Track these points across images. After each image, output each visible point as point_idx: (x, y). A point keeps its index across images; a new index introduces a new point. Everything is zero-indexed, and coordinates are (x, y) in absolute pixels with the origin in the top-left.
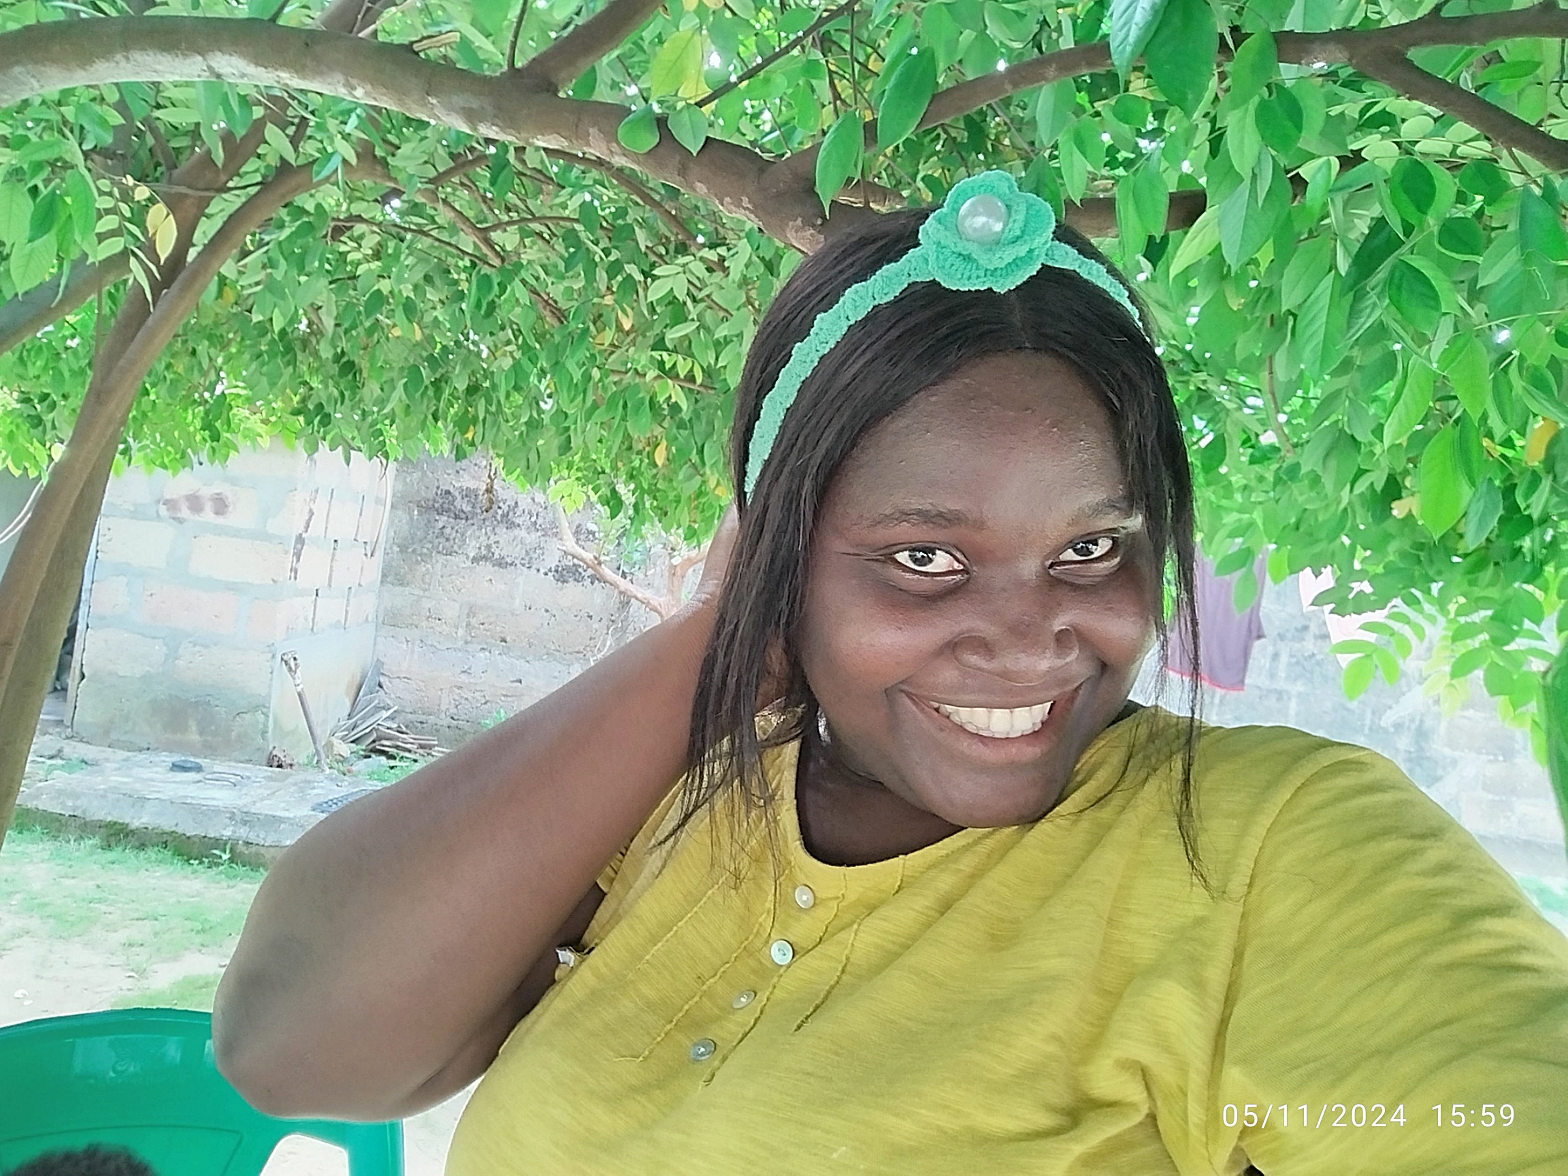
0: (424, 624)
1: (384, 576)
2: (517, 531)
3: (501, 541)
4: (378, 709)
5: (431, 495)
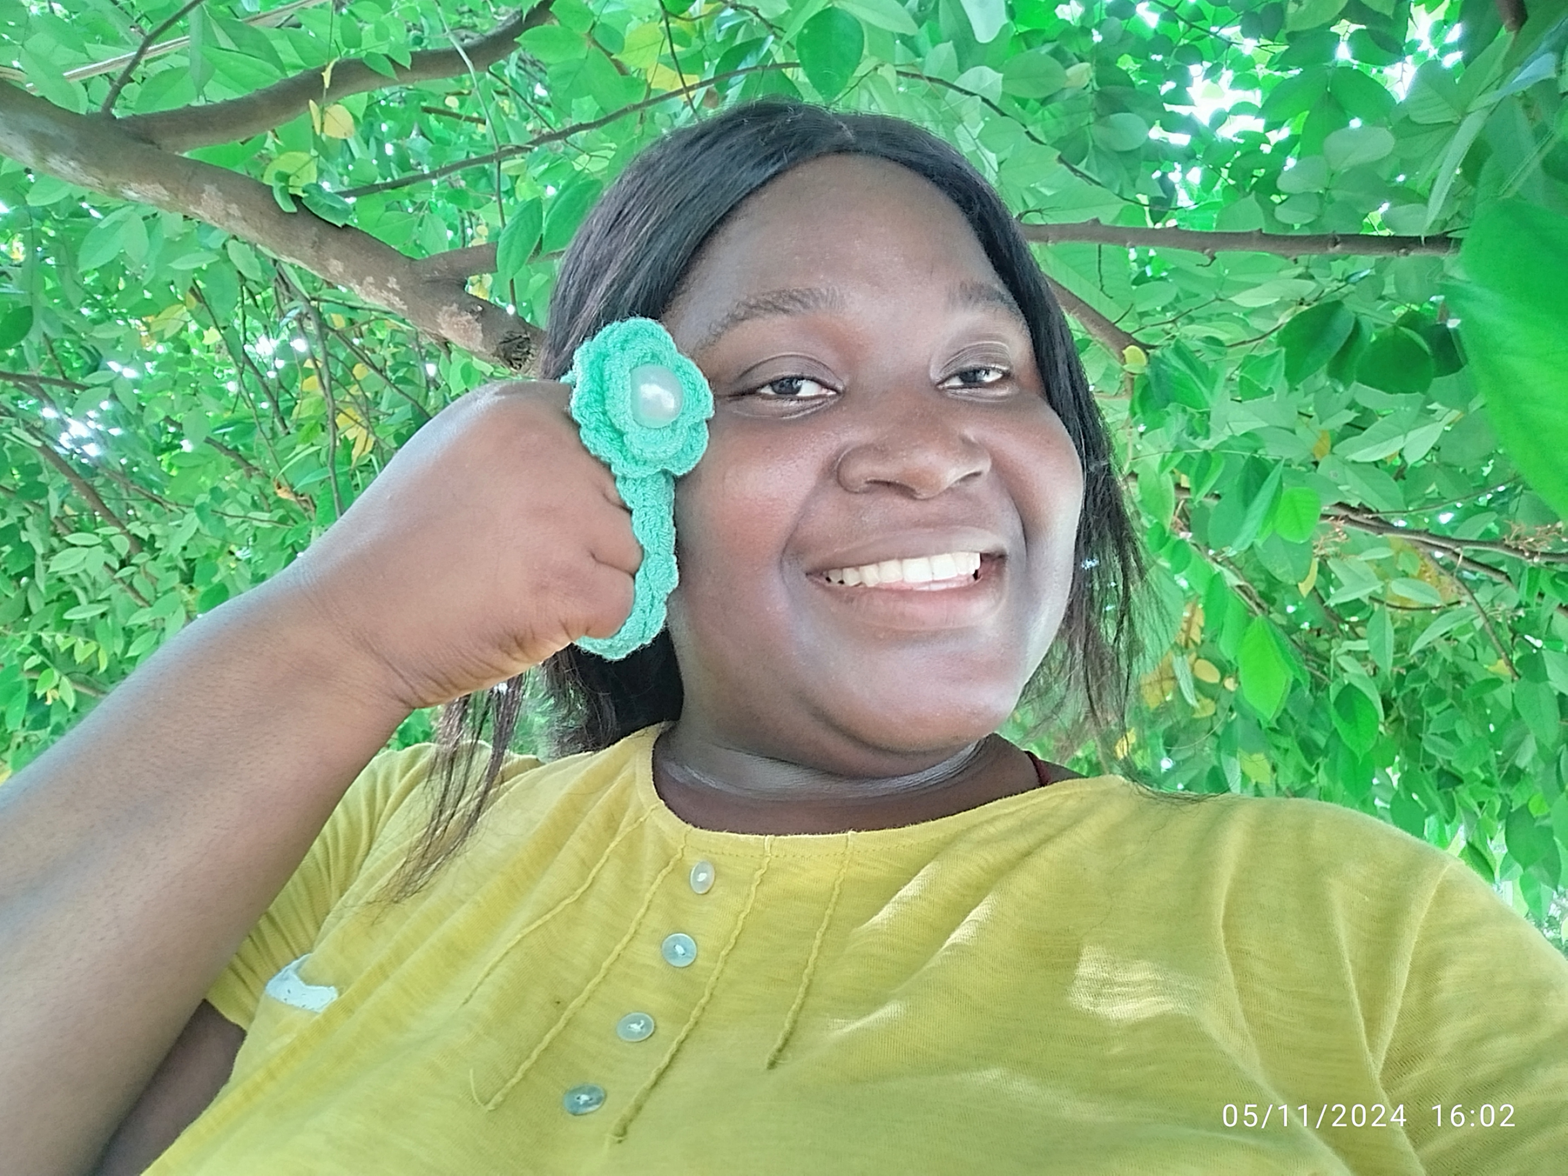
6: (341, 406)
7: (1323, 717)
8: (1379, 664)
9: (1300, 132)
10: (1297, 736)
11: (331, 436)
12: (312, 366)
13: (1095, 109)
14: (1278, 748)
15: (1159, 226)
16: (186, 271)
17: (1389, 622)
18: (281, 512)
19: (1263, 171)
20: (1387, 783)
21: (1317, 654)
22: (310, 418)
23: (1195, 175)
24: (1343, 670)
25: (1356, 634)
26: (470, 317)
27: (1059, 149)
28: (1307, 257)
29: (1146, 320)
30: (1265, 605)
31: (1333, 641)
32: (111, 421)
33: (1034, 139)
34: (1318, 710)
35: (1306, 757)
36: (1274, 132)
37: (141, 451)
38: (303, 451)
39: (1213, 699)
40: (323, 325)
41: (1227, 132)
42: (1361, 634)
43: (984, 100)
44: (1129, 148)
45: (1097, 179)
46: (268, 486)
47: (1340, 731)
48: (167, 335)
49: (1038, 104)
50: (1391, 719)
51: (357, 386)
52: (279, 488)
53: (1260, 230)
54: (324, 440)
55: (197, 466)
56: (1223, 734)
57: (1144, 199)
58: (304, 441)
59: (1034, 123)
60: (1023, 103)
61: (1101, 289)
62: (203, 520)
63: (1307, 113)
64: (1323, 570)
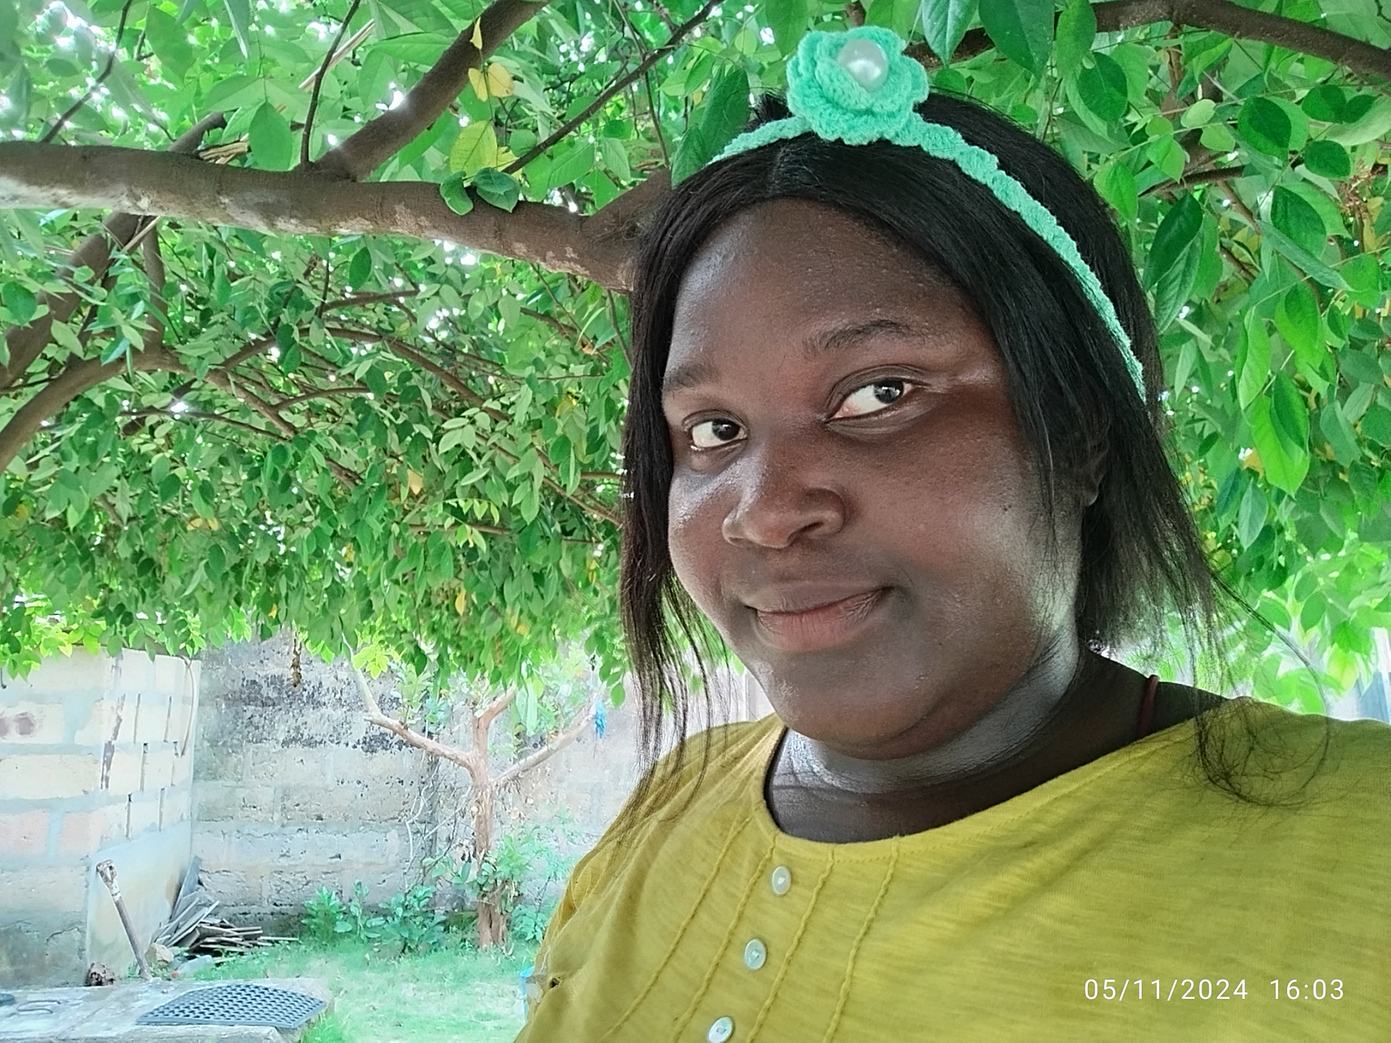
0: (239, 814)
1: (196, 772)
2: (323, 710)
3: (309, 721)
4: (199, 907)
5: (237, 686)
38: (593, 311)
52: (584, 346)
55: (523, 335)
58: (592, 300)
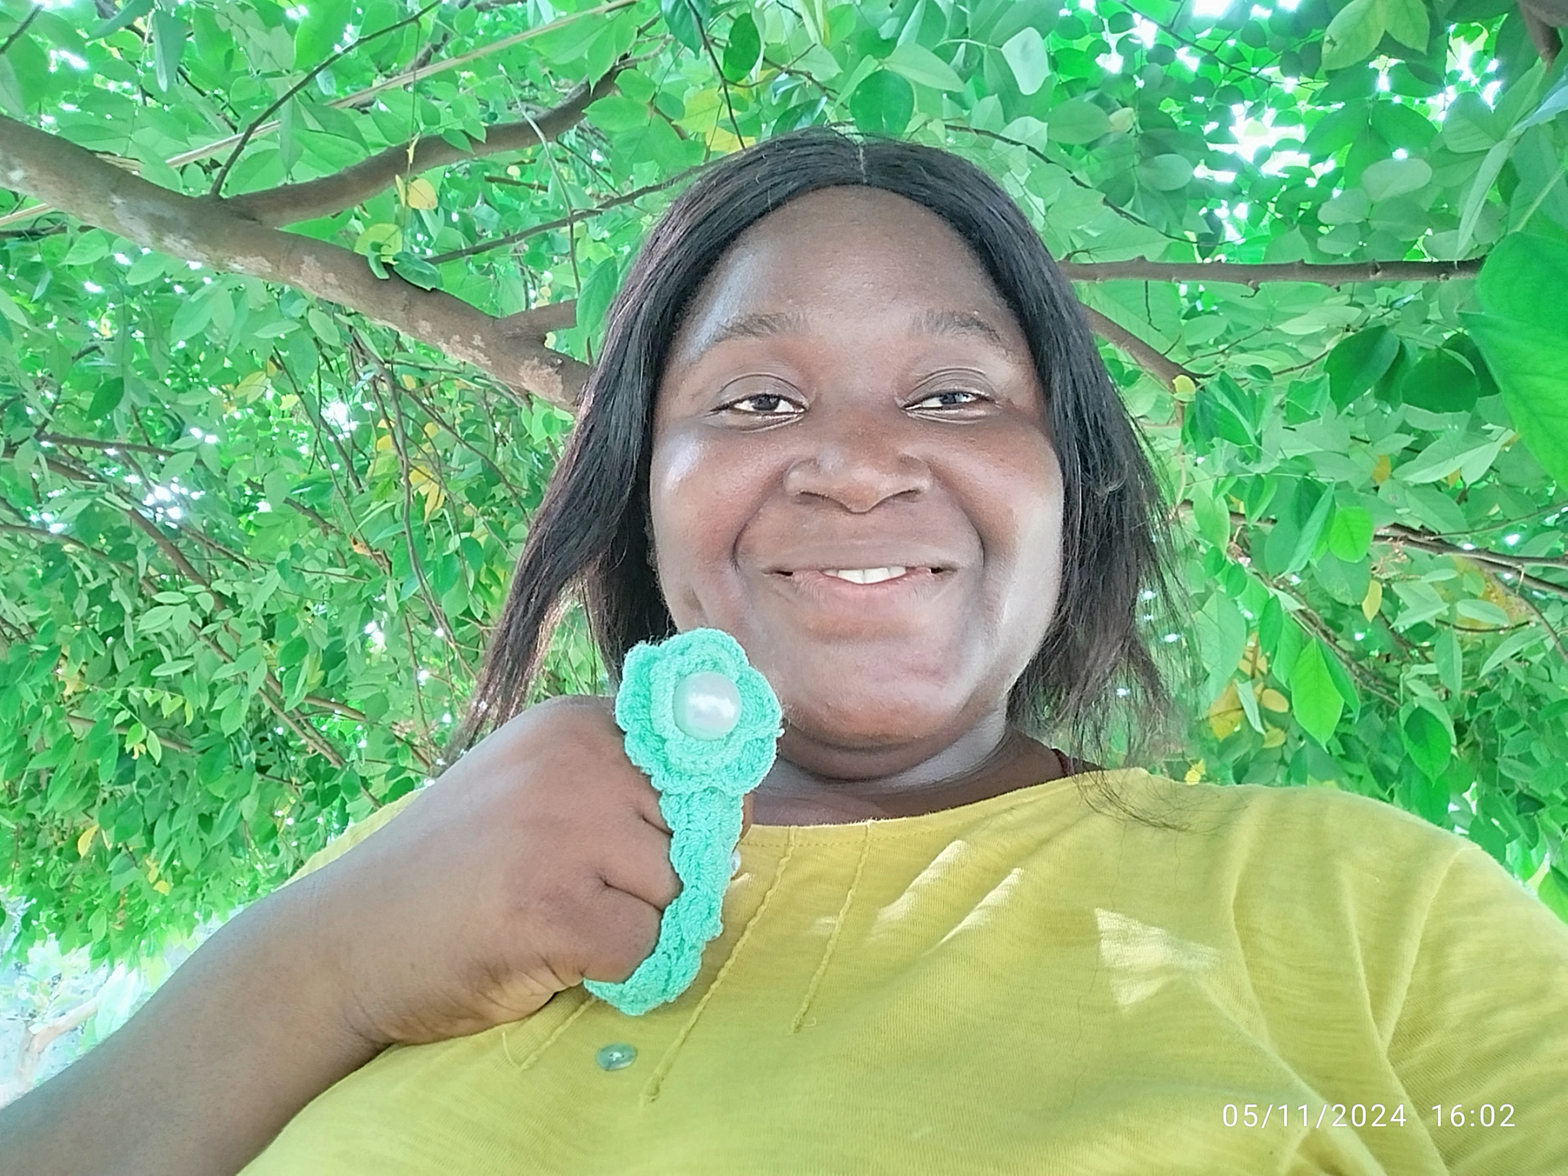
6: (413, 463)
7: (1394, 741)
8: (1450, 688)
9: (1343, 165)
10: (1369, 762)
11: (405, 493)
12: (386, 426)
13: (1139, 152)
14: (1351, 776)
15: (1208, 260)
16: (268, 340)
17: (1457, 646)
18: (357, 567)
19: (1310, 203)
20: (1467, 810)
21: (1386, 680)
22: (384, 476)
23: (1242, 210)
24: (1413, 694)
25: (1426, 658)
26: (550, 370)
27: (1103, 192)
28: (1350, 284)
29: (1197, 353)
30: (1331, 632)
31: (1404, 667)
32: (194, 485)
33: (1079, 183)
34: (1389, 735)
35: (1379, 783)
36: (1320, 165)
37: (220, 512)
38: (377, 508)
39: (1282, 728)
40: (396, 386)
41: (1272, 169)
42: (1431, 658)
43: (1030, 148)
44: (1177, 187)
45: (1143, 220)
46: (343, 543)
47: (1412, 755)
48: (250, 401)
49: (1084, 150)
50: (1466, 743)
51: (429, 443)
52: (355, 543)
53: (1302, 261)
54: (398, 498)
55: (277, 525)
56: (1292, 760)
57: (1192, 236)
58: (379, 498)
59: (1080, 167)
60: (1069, 149)
61: (1149, 323)
62: (284, 577)
63: (1350, 145)
64: (1388, 594)
